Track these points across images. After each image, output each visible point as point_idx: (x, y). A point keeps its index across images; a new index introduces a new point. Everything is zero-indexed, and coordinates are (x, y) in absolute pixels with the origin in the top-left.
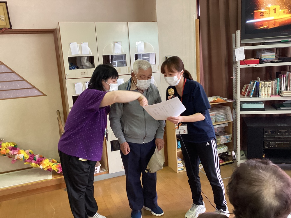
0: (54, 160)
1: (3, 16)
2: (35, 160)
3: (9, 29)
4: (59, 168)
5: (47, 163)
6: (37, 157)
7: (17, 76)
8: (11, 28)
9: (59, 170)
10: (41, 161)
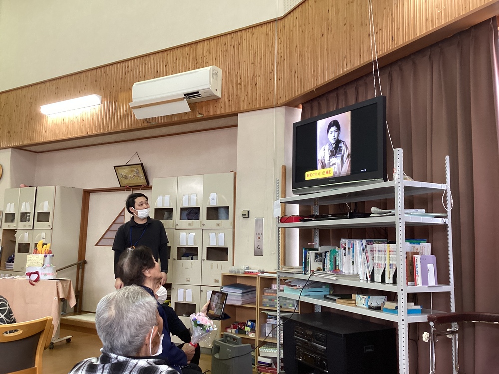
1: (141, 175)
3: (146, 185)
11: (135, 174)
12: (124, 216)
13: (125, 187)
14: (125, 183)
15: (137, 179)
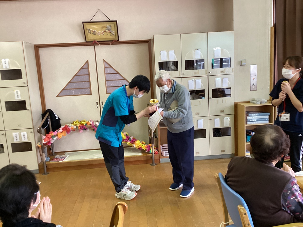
0: (144, 142)
1: (114, 31)
2: (130, 140)
3: (117, 40)
4: (147, 148)
5: (138, 144)
6: (132, 138)
7: (120, 76)
8: (118, 40)
9: (147, 149)
10: (134, 141)
11: (107, 31)
12: (88, 68)
13: (92, 42)
14: (92, 38)
15: (107, 35)
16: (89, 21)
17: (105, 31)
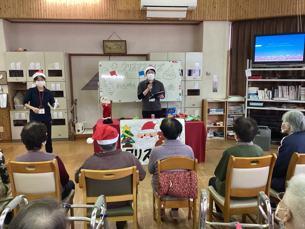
1: (123, 48)
8: (126, 53)
11: (119, 47)
13: (108, 54)
14: (108, 51)
15: (119, 49)
16: (107, 40)
17: (117, 47)
